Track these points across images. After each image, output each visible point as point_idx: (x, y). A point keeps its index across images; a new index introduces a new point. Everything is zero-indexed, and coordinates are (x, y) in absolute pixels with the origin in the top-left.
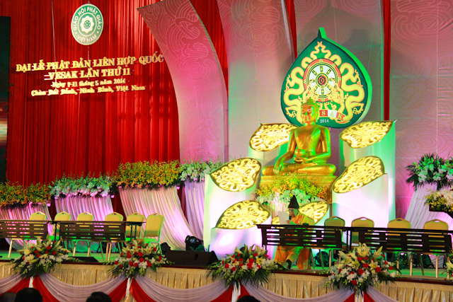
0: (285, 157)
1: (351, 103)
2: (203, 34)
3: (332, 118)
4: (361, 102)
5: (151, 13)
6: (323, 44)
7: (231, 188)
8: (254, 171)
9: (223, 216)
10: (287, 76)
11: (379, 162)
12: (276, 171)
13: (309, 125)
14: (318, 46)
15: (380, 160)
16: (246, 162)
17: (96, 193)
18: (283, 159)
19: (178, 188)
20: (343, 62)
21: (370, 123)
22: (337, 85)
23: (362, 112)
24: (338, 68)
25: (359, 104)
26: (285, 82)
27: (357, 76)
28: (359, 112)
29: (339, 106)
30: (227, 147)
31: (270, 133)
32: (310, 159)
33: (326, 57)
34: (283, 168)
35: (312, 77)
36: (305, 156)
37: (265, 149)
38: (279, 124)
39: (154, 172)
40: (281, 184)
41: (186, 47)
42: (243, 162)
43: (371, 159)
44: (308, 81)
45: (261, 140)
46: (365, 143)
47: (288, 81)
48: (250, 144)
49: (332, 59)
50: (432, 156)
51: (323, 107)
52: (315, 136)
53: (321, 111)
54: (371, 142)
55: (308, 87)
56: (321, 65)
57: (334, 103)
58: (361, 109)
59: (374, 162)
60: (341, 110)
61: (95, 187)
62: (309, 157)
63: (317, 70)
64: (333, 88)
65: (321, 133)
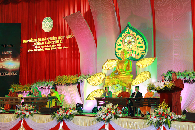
0: (114, 72)
1: (140, 51)
2: (87, 26)
3: (133, 57)
4: (144, 50)
5: (68, 19)
6: (129, 28)
7: (94, 84)
8: (103, 78)
9: (89, 95)
10: (117, 41)
11: (149, 73)
12: (111, 77)
13: (124, 59)
14: (128, 29)
15: (149, 72)
16: (100, 74)
17: (48, 87)
18: (113, 73)
19: (78, 85)
20: (137, 35)
21: (147, 58)
22: (135, 44)
23: (144, 54)
24: (135, 37)
25: (143, 51)
26: (116, 43)
27: (142, 40)
28: (143, 54)
29: (136, 52)
30: (97, 69)
31: (110, 63)
32: (124, 73)
33: (131, 33)
34: (113, 76)
35: (126, 41)
36: (122, 72)
37: (108, 69)
38: (114, 60)
39: (68, 79)
40: (112, 82)
41: (81, 31)
42: (99, 74)
43: (146, 72)
44: (125, 43)
45: (107, 66)
46: (145, 66)
47: (117, 43)
48: (103, 67)
49: (133, 34)
50: (171, 71)
51: (130, 53)
52: (126, 64)
53: (129, 54)
54: (147, 65)
55: (124, 45)
56: (129, 36)
57: (134, 51)
58: (144, 53)
59: (147, 73)
60: (137, 54)
61: (47, 85)
62: (124, 72)
63: (128, 38)
64: (133, 45)
65: (128, 63)
